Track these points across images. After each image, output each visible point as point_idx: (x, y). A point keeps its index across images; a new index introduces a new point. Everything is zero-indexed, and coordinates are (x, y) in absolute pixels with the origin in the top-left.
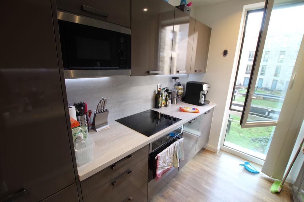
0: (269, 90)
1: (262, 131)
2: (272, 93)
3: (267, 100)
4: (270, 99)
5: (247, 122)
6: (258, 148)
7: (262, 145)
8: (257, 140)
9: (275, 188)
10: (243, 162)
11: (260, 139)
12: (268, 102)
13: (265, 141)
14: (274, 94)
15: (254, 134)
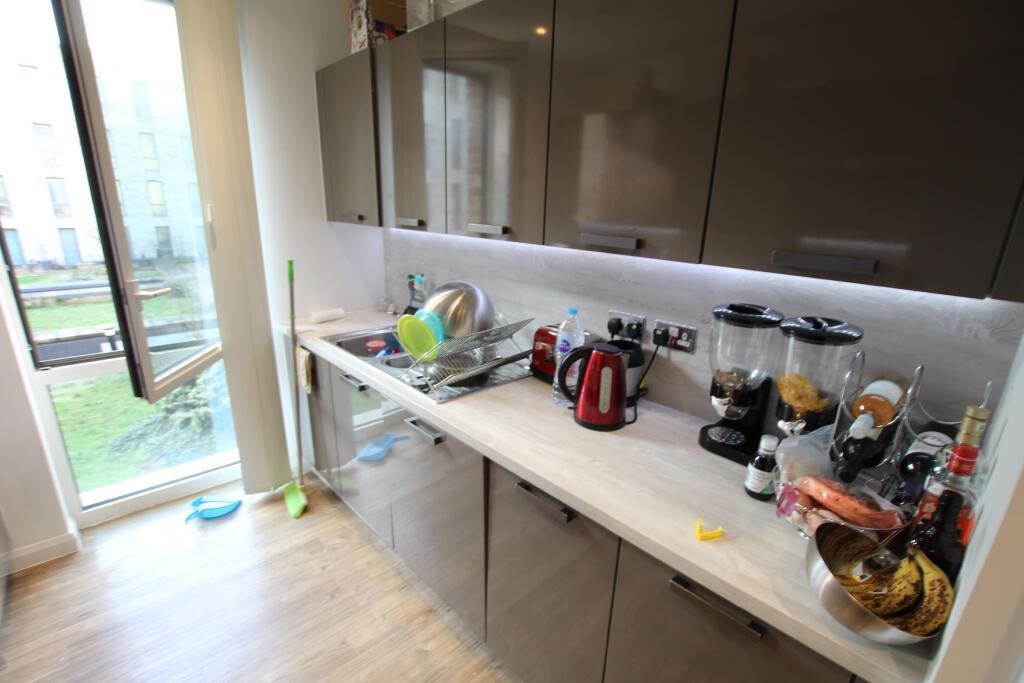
0: (61, 268)
1: (126, 407)
2: (80, 276)
3: (76, 304)
4: (84, 299)
5: (157, 380)
6: (148, 460)
7: (154, 446)
8: (133, 440)
9: (295, 503)
10: (187, 509)
11: (139, 433)
12: (82, 309)
13: (154, 429)
14: (89, 279)
15: (107, 427)
